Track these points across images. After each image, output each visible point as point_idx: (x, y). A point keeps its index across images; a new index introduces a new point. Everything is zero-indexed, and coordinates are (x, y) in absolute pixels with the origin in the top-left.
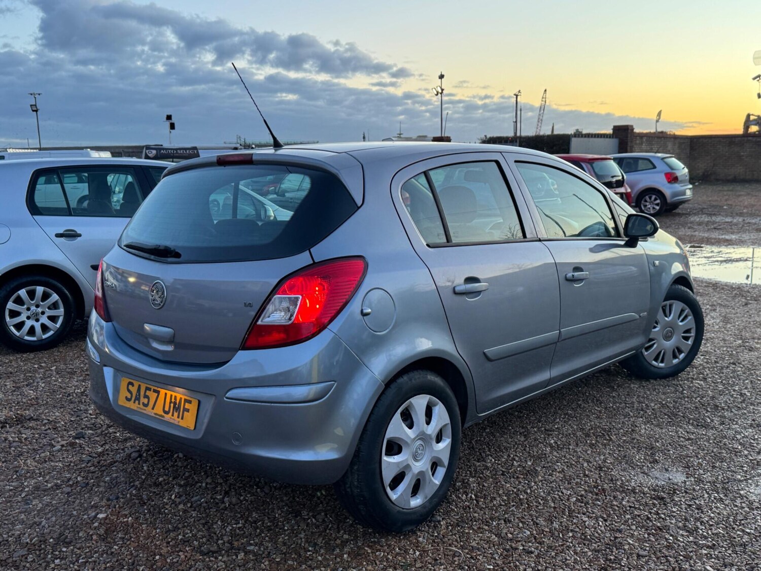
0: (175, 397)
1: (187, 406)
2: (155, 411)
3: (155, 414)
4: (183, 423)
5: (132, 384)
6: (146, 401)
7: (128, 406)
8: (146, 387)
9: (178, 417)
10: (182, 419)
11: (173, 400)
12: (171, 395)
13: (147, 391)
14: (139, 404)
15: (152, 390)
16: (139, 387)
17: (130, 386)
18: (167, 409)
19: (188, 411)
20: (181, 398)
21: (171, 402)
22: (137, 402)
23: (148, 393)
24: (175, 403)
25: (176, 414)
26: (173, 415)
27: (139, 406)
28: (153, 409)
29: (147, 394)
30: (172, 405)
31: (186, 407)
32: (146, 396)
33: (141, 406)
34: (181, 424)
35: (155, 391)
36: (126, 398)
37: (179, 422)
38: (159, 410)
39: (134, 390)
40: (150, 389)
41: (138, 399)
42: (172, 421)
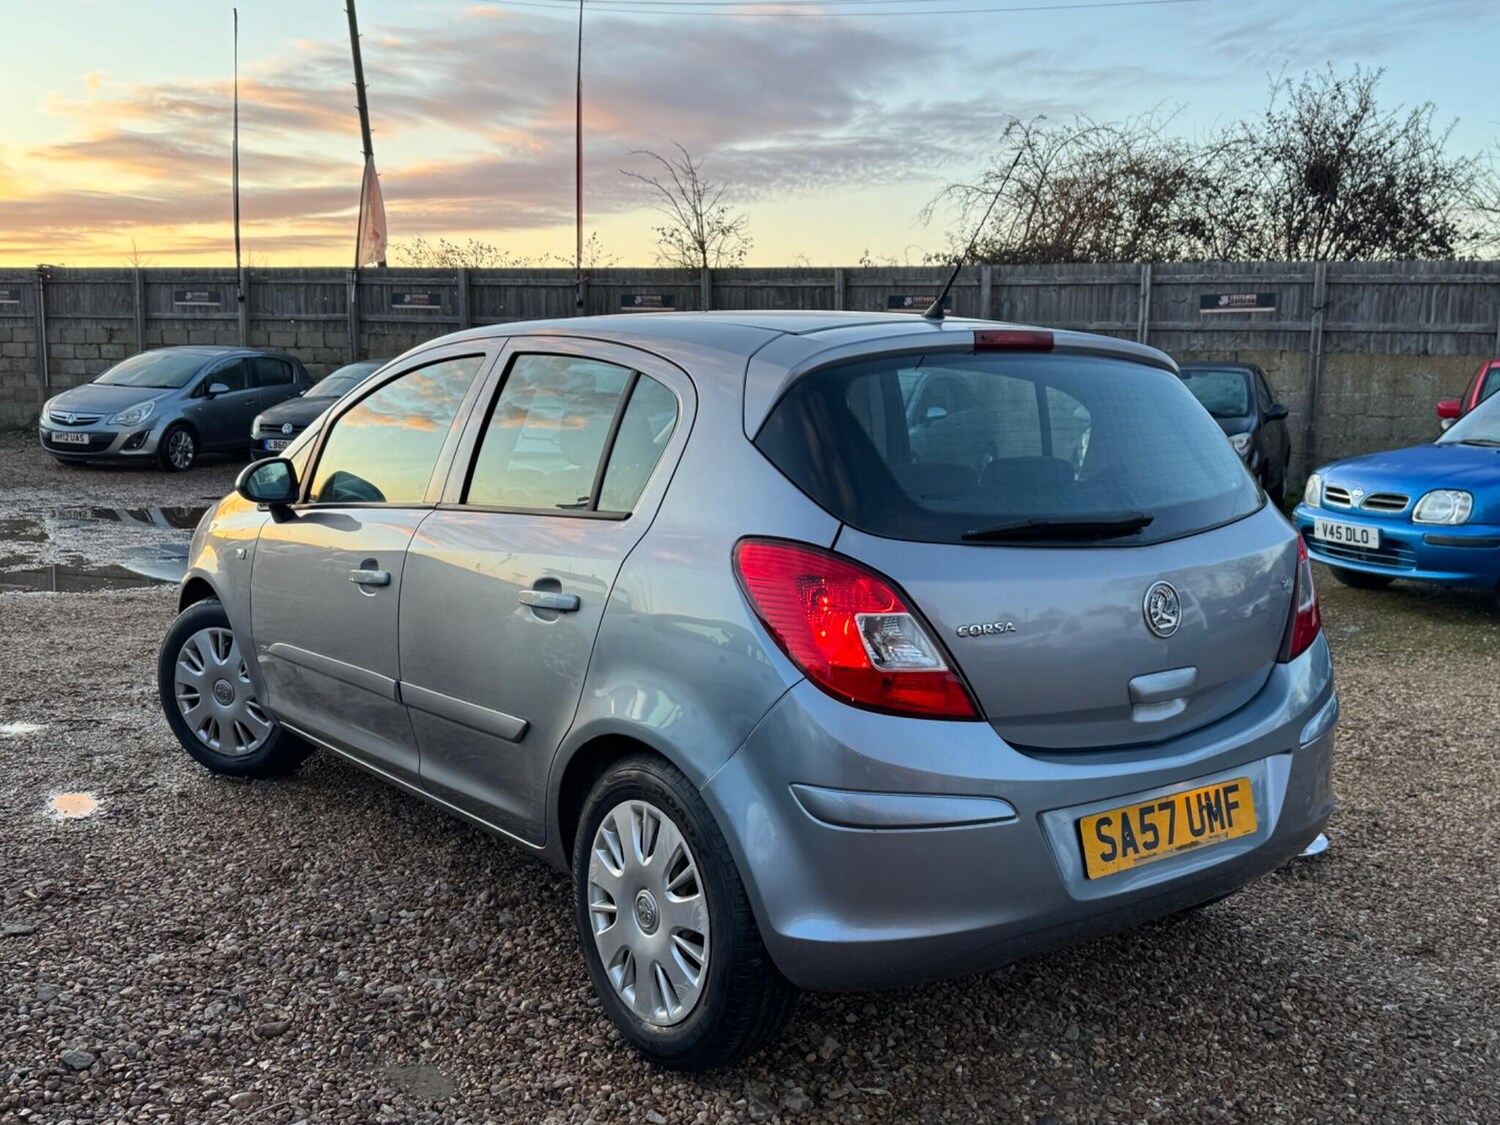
0: (1207, 794)
1: (1232, 798)
2: (1177, 843)
3: (1181, 848)
4: (1234, 833)
5: (1107, 821)
6: (1150, 837)
7: (1115, 871)
8: (1141, 810)
9: (1223, 827)
10: (1231, 825)
11: (1204, 803)
12: (1199, 796)
13: (1146, 816)
14: (1136, 851)
15: (1156, 808)
16: (1125, 817)
17: (1105, 830)
18: (1197, 826)
19: (1235, 805)
20: (1217, 792)
21: (1201, 811)
22: (1130, 850)
23: (1148, 819)
24: (1209, 807)
25: (1217, 825)
26: (1212, 830)
27: (1137, 856)
28: (1171, 841)
29: (1147, 822)
30: (1205, 813)
31: (1231, 801)
32: (1145, 828)
33: (1143, 852)
34: (1230, 836)
35: (1162, 807)
36: (1106, 857)
37: (1227, 835)
38: (1183, 836)
39: (1114, 831)
40: (1150, 810)
41: (1129, 842)
42: (1214, 841)
